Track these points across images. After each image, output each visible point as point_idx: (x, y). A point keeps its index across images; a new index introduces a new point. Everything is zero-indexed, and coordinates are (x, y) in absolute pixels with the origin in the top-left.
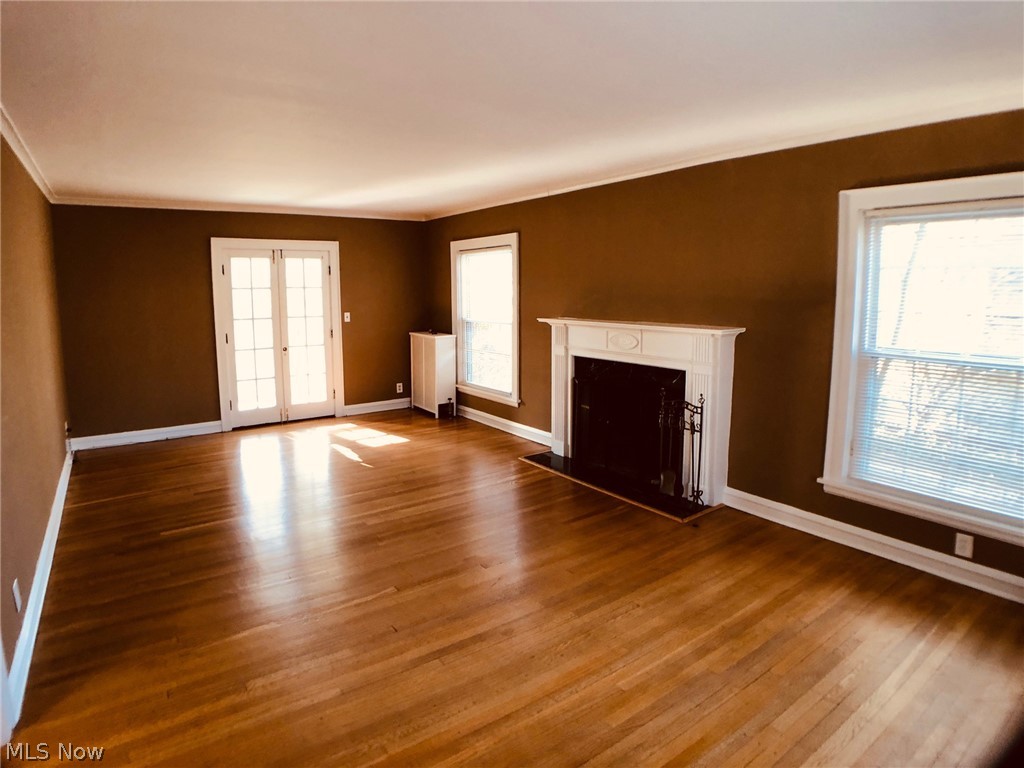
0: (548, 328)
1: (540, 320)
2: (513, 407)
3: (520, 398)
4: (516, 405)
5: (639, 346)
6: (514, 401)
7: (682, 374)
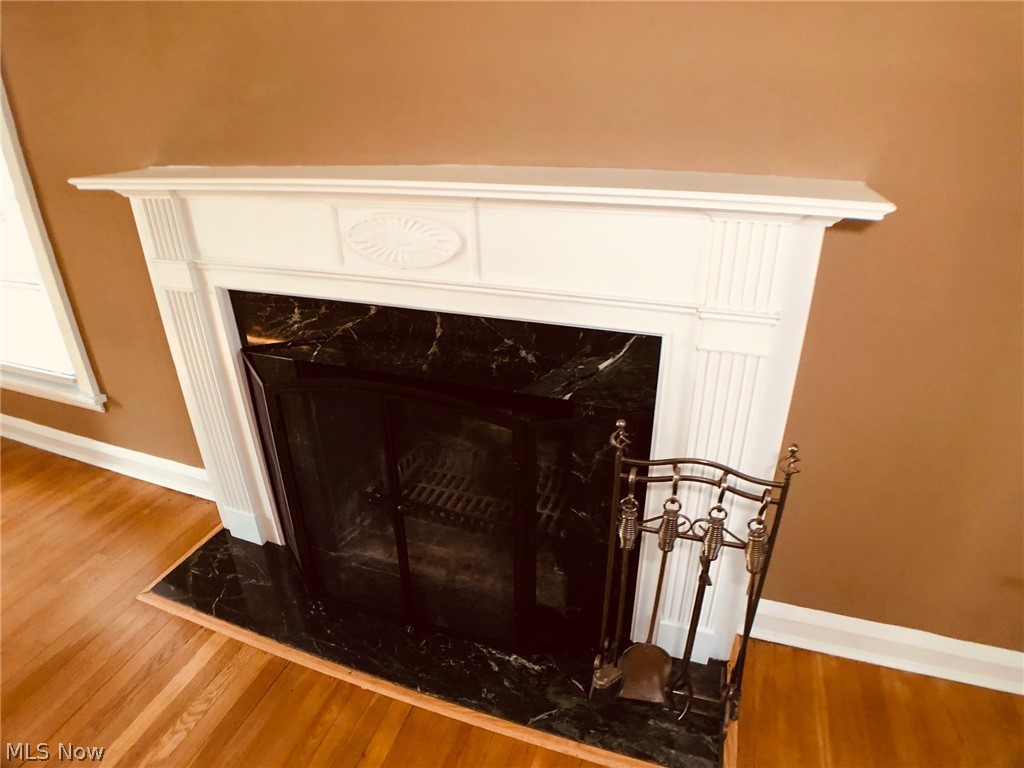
0: (119, 205)
1: (83, 184)
2: (92, 412)
3: (102, 390)
4: (99, 409)
5: (470, 253)
6: (87, 396)
7: (648, 349)
